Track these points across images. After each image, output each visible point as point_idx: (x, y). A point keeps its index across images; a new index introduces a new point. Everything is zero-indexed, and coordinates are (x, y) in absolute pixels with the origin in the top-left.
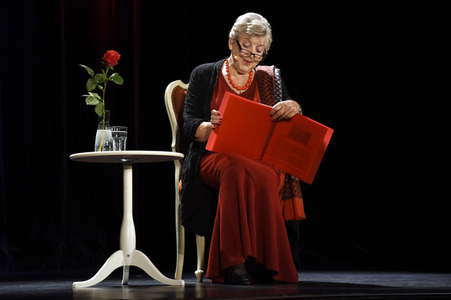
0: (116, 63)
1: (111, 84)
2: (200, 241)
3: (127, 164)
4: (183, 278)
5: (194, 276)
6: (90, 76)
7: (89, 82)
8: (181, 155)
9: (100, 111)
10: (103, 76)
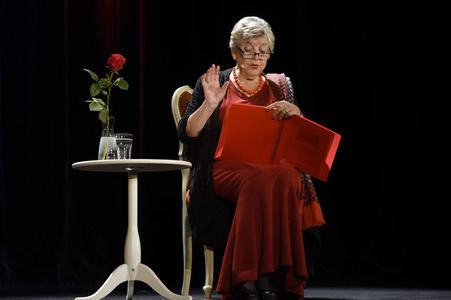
0: (121, 67)
1: (115, 89)
2: (209, 255)
3: (132, 173)
4: (190, 294)
5: (202, 292)
6: (94, 81)
7: (93, 87)
8: (189, 164)
9: (104, 118)
10: (108, 81)
